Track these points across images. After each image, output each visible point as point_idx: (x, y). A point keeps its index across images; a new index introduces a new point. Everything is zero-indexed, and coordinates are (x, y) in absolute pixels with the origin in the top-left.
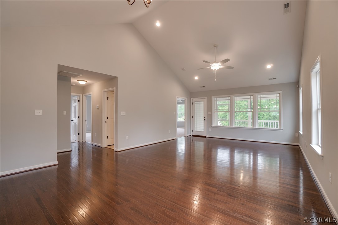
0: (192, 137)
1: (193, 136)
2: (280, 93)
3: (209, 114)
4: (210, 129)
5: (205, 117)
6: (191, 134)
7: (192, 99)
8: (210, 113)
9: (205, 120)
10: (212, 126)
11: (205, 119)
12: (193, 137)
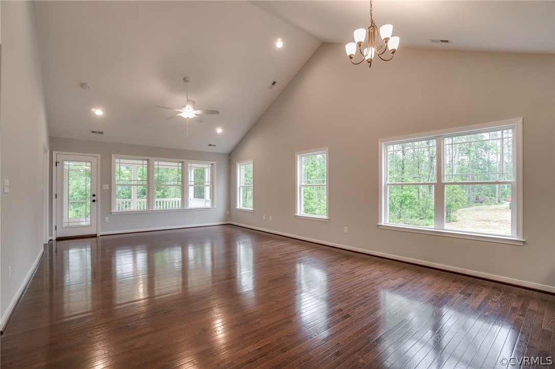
0: (54, 243)
1: (58, 239)
2: (212, 164)
3: (104, 188)
4: (107, 219)
5: (94, 195)
6: (51, 234)
7: (54, 153)
8: (106, 187)
9: (94, 201)
10: (112, 211)
11: (95, 198)
12: (58, 242)
